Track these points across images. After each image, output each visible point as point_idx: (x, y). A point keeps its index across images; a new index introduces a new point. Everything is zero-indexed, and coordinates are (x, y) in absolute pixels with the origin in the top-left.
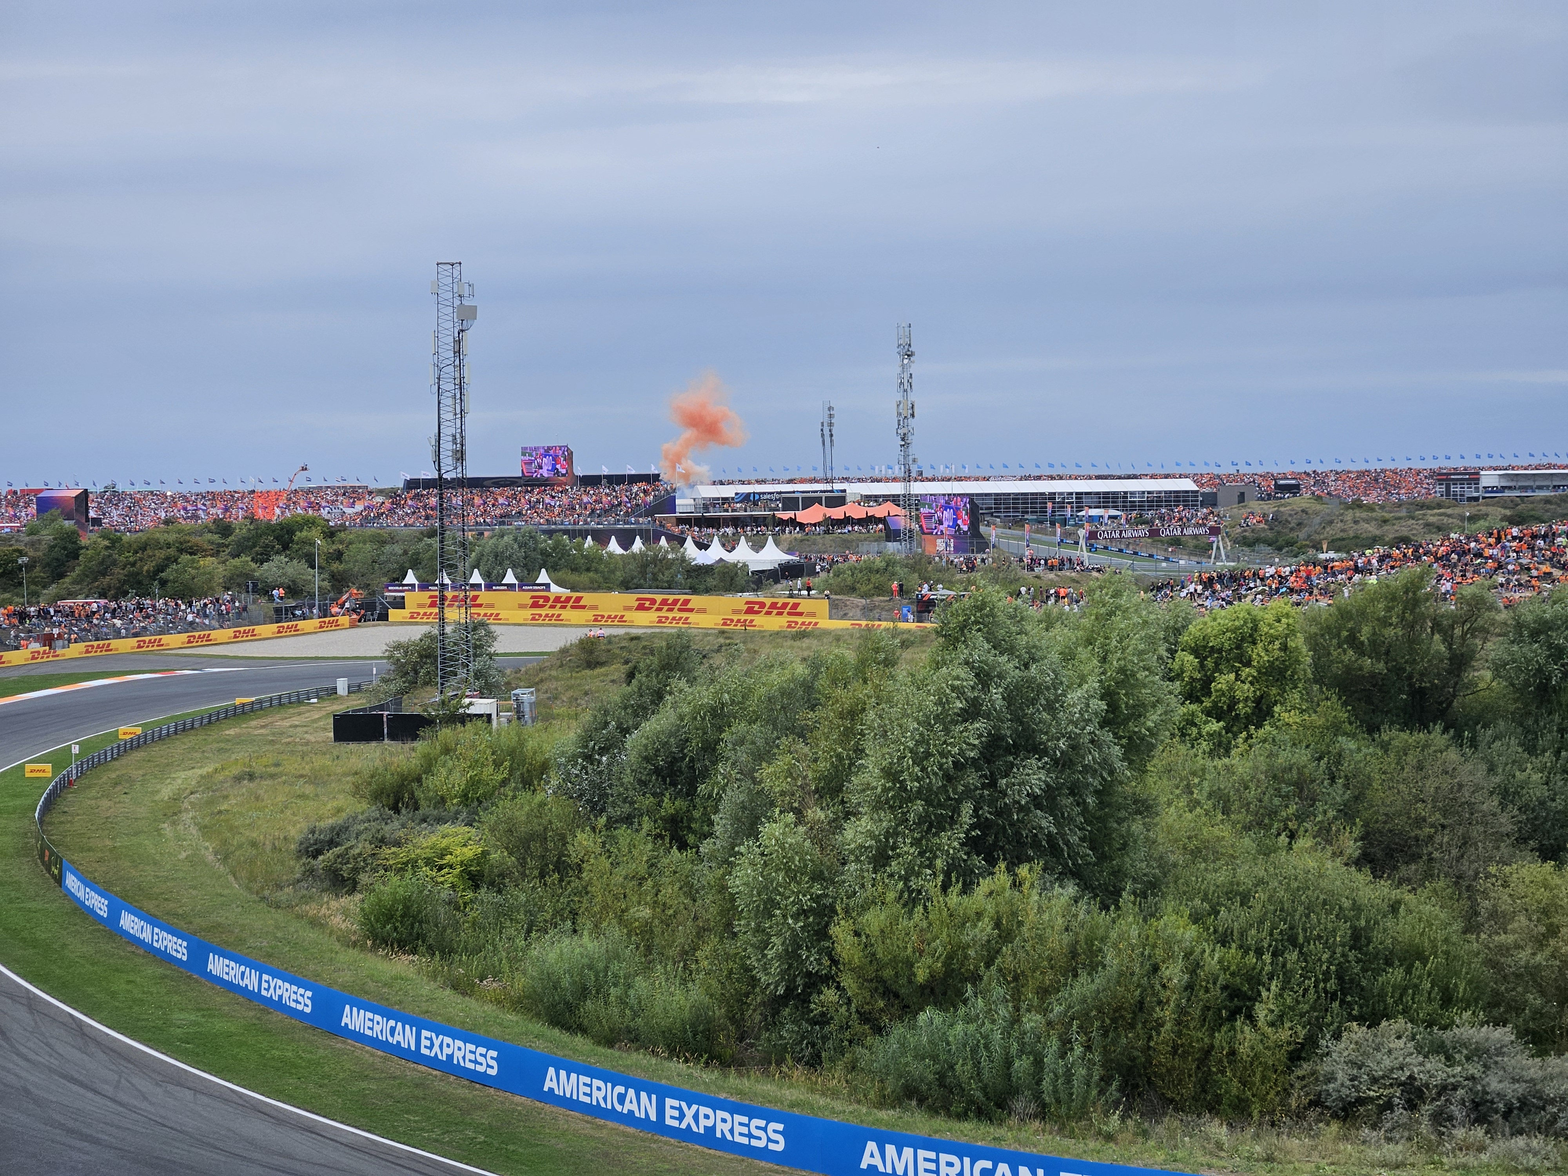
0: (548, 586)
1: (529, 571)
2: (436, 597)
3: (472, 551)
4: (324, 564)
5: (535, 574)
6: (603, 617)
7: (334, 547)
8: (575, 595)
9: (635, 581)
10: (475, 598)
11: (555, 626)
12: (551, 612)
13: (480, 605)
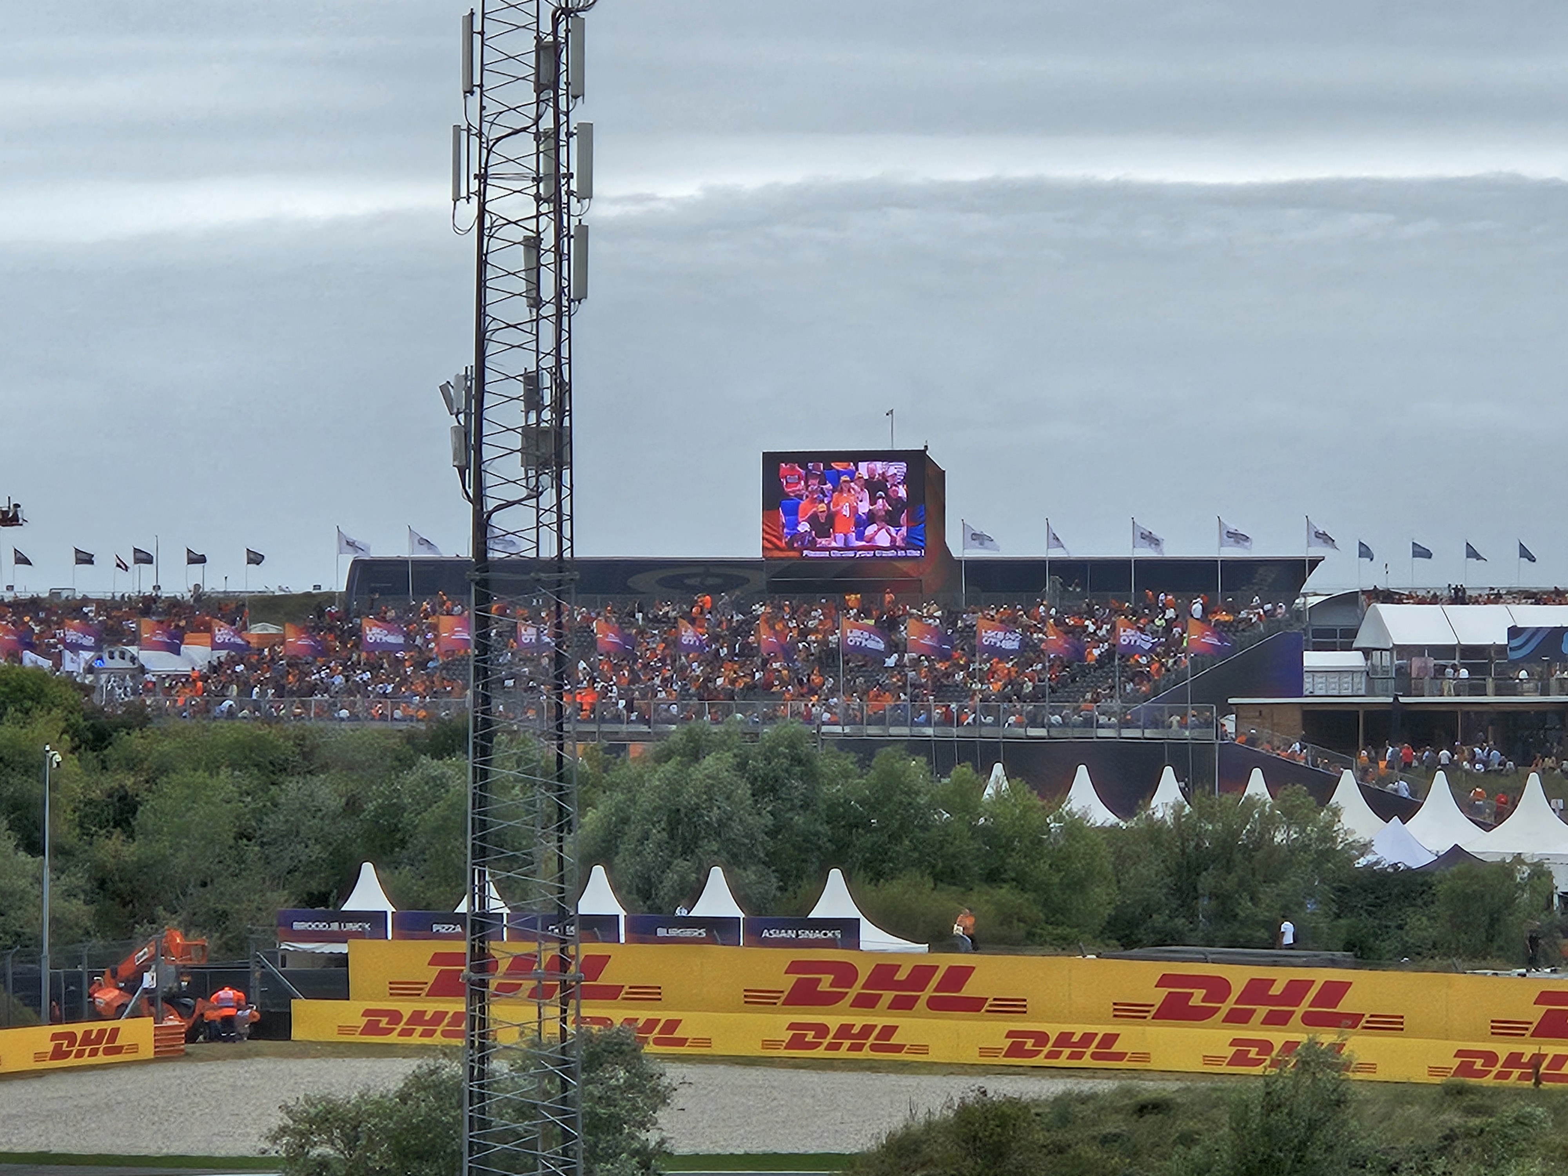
0: (850, 928)
1: (784, 876)
2: (457, 958)
3: (585, 804)
4: (71, 838)
5: (806, 886)
6: (1041, 1038)
7: (109, 782)
8: (946, 961)
9: (1158, 920)
10: (596, 964)
11: (872, 1067)
12: (858, 1020)
13: (611, 993)
